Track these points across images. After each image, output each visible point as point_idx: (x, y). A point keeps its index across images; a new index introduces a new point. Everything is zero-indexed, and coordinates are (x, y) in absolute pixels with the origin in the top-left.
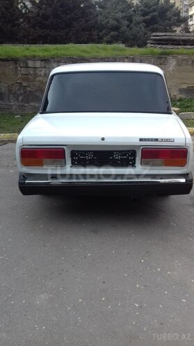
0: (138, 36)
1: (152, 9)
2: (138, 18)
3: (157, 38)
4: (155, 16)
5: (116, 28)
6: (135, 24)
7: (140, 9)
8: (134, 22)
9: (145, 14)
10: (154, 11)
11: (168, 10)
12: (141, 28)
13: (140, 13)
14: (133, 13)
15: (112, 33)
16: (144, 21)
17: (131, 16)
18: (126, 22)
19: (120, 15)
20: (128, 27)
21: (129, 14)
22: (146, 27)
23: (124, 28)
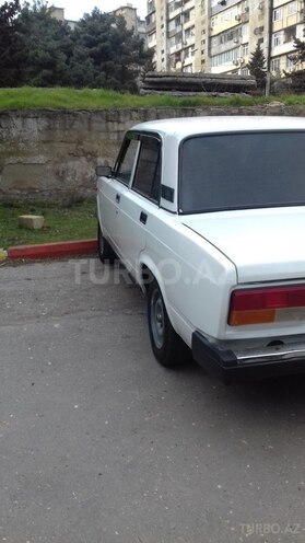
0: (85, 77)
1: (101, 37)
2: (80, 50)
3: (155, 79)
4: (107, 48)
5: (51, 65)
6: (78, 60)
7: (82, 36)
8: (76, 55)
9: (91, 44)
10: (105, 39)
11: (124, 39)
12: (88, 65)
13: (84, 42)
14: (71, 42)
15: (45, 72)
16: (92, 55)
17: (68, 46)
18: (63, 57)
19: (53, 44)
20: (67, 63)
21: (65, 44)
22: (94, 64)
23: (61, 65)
